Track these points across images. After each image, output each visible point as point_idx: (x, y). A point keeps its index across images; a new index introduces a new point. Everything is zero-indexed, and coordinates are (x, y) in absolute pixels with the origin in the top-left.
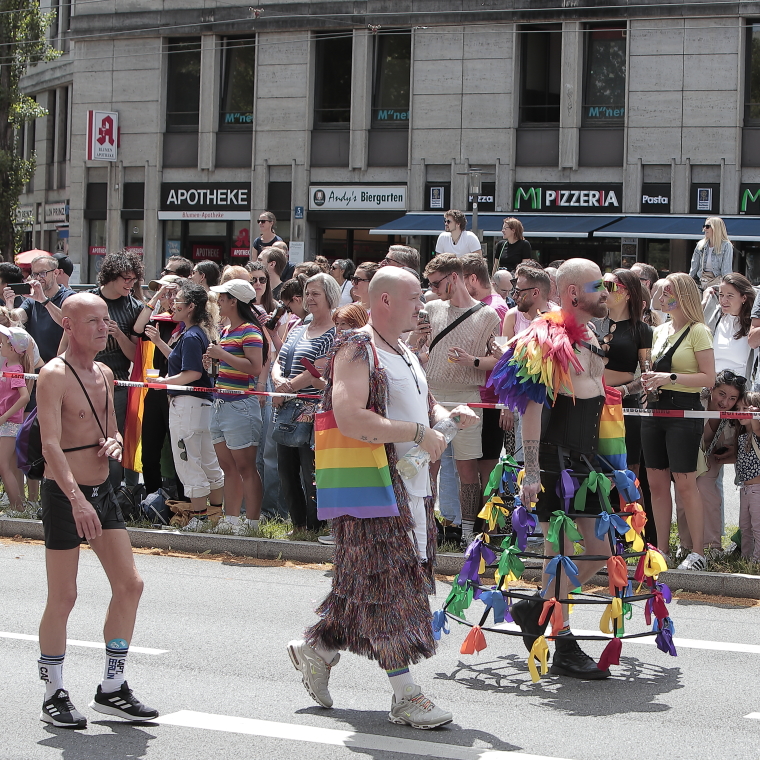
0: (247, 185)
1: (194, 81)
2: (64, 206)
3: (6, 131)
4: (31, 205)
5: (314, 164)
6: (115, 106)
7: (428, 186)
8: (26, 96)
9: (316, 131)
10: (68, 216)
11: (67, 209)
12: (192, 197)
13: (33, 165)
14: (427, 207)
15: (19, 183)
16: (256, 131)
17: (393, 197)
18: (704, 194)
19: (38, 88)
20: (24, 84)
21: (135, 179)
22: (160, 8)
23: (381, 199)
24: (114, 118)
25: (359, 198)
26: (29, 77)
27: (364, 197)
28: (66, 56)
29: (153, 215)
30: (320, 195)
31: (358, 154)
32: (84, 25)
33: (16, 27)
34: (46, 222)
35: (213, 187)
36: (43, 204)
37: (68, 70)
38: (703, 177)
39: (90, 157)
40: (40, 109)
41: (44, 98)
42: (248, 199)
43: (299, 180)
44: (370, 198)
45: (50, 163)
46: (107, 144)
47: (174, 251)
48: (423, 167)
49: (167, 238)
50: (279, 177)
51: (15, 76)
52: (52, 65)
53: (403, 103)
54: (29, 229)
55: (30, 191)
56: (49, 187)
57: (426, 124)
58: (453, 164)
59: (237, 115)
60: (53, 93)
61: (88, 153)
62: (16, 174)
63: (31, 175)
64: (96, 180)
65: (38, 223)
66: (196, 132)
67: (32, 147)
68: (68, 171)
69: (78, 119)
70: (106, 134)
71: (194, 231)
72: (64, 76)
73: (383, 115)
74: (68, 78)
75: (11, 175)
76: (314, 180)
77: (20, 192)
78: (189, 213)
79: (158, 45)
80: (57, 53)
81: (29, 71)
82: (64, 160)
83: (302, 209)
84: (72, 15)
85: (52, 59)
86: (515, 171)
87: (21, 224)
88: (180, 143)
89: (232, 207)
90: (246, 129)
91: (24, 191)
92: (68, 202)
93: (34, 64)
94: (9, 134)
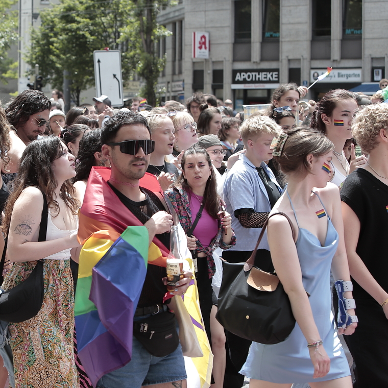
0: (277, 70)
1: (248, 16)
2: (181, 83)
3: (150, 44)
4: (165, 83)
5: (313, 58)
6: (207, 29)
7: (373, 69)
8: (160, 25)
9: (313, 41)
10: (184, 88)
11: (183, 84)
12: (249, 77)
13: (165, 61)
14: (373, 80)
15: (158, 71)
16: (282, 42)
17: (355, 75)
19: (167, 22)
20: (160, 19)
21: (218, 67)
23: (348, 76)
24: (207, 36)
25: (337, 76)
26: (163, 16)
27: (339, 75)
28: (181, 4)
29: (229, 86)
30: (316, 75)
31: (336, 53)
34: (173, 91)
35: (259, 71)
36: (171, 82)
37: (182, 12)
39: (194, 57)
40: (168, 33)
41: (171, 26)
42: (278, 77)
43: (304, 67)
44: (342, 76)
45: (174, 61)
46: (203, 49)
47: (240, 105)
48: (370, 59)
49: (236, 98)
50: (294, 66)
51: (154, 15)
52: (173, 9)
53: (358, 25)
54: (164, 95)
55: (164, 75)
56: (174, 73)
57: (371, 36)
58: (386, 57)
59: (272, 33)
60: (174, 24)
61: (194, 53)
62: (156, 66)
63: (164, 67)
64: (198, 68)
65: (168, 92)
66: (250, 42)
67: (164, 52)
68: (183, 64)
69: (188, 36)
70: (202, 44)
71: (250, 95)
72: (180, 15)
73: (348, 31)
74: (182, 16)
75: (153, 67)
76: (313, 66)
77: (158, 76)
78: (247, 85)
81: (162, 12)
82: (181, 59)
83: (307, 82)
85: (174, 6)
87: (159, 93)
88: (242, 48)
89: (270, 82)
90: (277, 41)
91: (161, 75)
92: (184, 81)
93: (164, 9)
94: (152, 45)
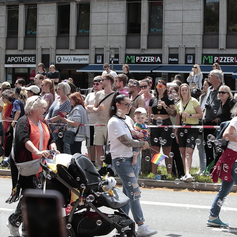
0: (35, 55)
5: (58, 48)
7: (96, 55)
9: (58, 37)
12: (16, 59)
14: (96, 62)
16: (38, 37)
17: (84, 59)
18: (190, 58)
23: (80, 60)
25: (73, 59)
27: (74, 59)
29: (3, 66)
30: (59, 59)
31: (72, 45)
35: (23, 56)
38: (189, 52)
42: (35, 60)
43: (52, 53)
44: (76, 60)
47: (10, 78)
48: (94, 49)
49: (7, 73)
50: (45, 53)
53: (88, 27)
57: (95, 34)
58: (104, 48)
59: (31, 32)
66: (17, 37)
71: (16, 71)
73: (81, 31)
76: (57, 53)
78: (15, 65)
79: (4, 8)
86: (125, 50)
88: (12, 41)
89: (30, 63)
90: (34, 36)
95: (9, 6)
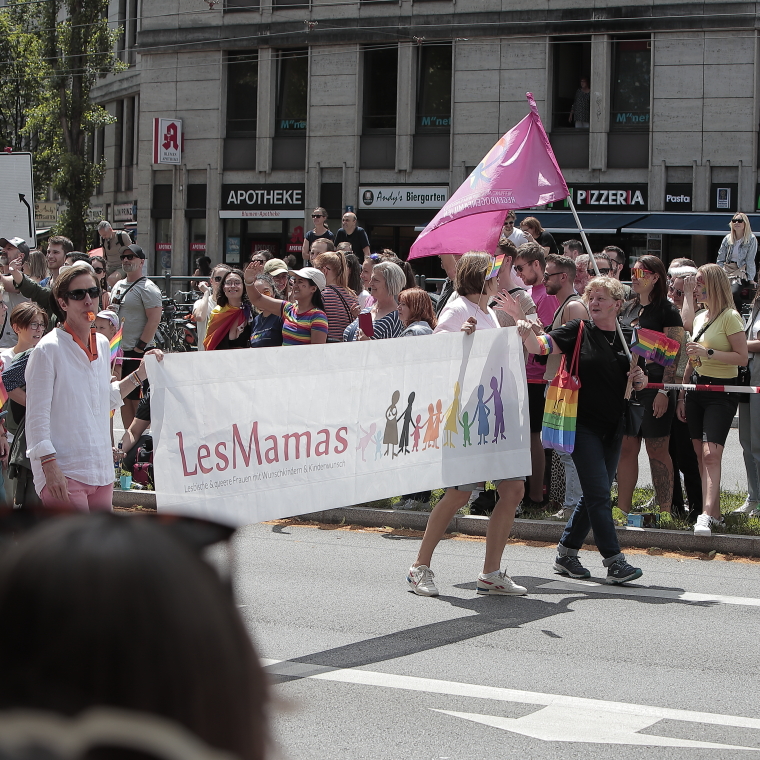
0: (301, 186)
1: (252, 91)
2: (131, 206)
3: (78, 138)
4: (101, 206)
5: (363, 166)
6: (180, 114)
8: (96, 105)
9: (365, 136)
10: (135, 216)
11: (136, 209)
12: (251, 197)
13: (103, 168)
15: (90, 186)
16: (309, 137)
17: (437, 197)
18: (722, 193)
19: (107, 98)
20: (94, 94)
21: (197, 180)
22: (220, 23)
23: (424, 198)
24: (178, 125)
25: (405, 197)
26: (99, 88)
27: (409, 197)
28: (133, 69)
29: (215, 215)
30: (368, 195)
31: (403, 158)
32: (150, 39)
33: (86, 42)
34: (115, 221)
35: (269, 188)
36: (112, 205)
37: (135, 81)
38: (721, 178)
39: (156, 161)
40: (109, 117)
41: (113, 107)
42: (302, 199)
43: (349, 181)
44: (415, 198)
45: (118, 167)
46: (172, 149)
47: (234, 247)
48: (463, 169)
49: (227, 235)
50: (330, 179)
51: (86, 87)
52: (119, 77)
53: (445, 110)
55: (100, 193)
56: (117, 189)
57: (466, 129)
59: (292, 122)
60: (120, 103)
61: (155, 156)
62: (88, 177)
63: (101, 178)
64: (161, 181)
66: (254, 137)
67: (102, 152)
68: (135, 174)
69: (145, 126)
70: (170, 140)
71: (252, 229)
72: (131, 87)
73: (426, 121)
74: (135, 89)
75: (83, 178)
76: (362, 181)
77: (91, 194)
78: (248, 212)
79: (219, 57)
80: (123, 66)
81: (99, 82)
82: (132, 164)
84: (138, 30)
85: (120, 71)
87: (92, 224)
88: (239, 147)
89: (288, 207)
90: (300, 135)
91: (94, 193)
92: (136, 203)
93: (103, 76)
94: (81, 140)
95: (230, 54)
